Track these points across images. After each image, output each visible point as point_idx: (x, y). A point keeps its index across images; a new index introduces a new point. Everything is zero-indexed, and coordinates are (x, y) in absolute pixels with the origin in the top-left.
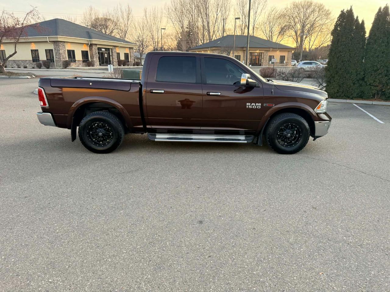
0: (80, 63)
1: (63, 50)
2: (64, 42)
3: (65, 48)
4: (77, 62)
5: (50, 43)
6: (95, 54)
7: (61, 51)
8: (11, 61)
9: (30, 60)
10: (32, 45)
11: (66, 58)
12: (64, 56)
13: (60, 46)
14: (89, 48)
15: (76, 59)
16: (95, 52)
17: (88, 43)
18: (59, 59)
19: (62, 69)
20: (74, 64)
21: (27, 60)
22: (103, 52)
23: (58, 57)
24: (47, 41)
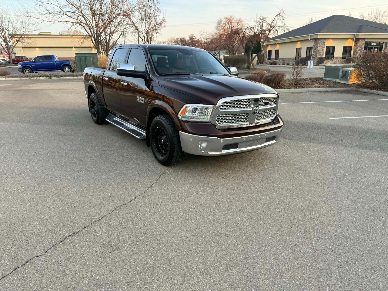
0: (339, 59)
1: (321, 47)
2: (325, 39)
3: (324, 45)
4: (334, 58)
5: (311, 41)
6: (360, 49)
7: (319, 48)
8: (281, 59)
9: (294, 58)
10: (298, 44)
11: (323, 55)
12: (321, 53)
13: (319, 43)
14: (355, 43)
15: (335, 56)
16: (361, 47)
17: (353, 37)
18: (315, 56)
19: (315, 66)
20: (330, 61)
21: (291, 58)
22: (372, 46)
23: (315, 54)
24: (309, 39)
